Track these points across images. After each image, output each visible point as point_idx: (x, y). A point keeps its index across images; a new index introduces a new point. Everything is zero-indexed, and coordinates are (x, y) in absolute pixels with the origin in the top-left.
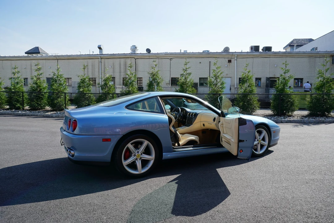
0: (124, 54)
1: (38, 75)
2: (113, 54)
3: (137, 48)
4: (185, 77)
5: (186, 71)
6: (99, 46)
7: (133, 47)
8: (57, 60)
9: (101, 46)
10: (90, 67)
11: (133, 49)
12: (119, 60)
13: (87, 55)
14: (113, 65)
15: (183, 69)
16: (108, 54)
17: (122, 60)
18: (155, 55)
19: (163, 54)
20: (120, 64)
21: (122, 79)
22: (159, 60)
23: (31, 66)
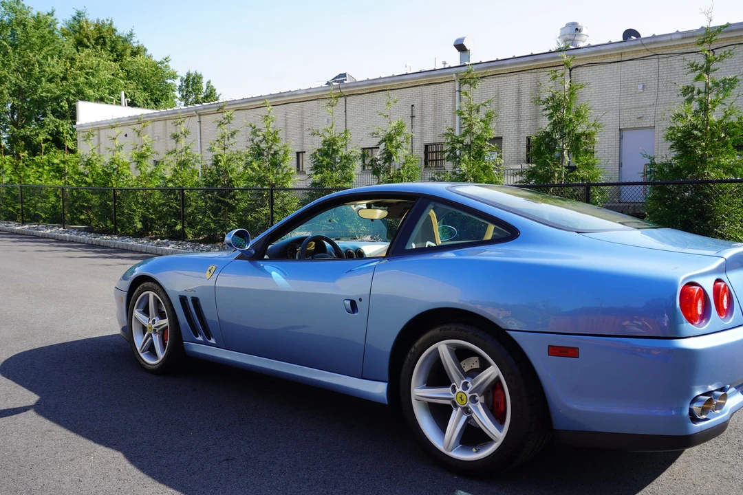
0: (532, 55)
1: (223, 137)
2: (497, 61)
3: (580, 31)
4: (701, 101)
5: (707, 71)
6: (457, 40)
7: (568, 31)
8: (345, 96)
9: (463, 39)
10: (429, 111)
11: (568, 37)
12: (515, 77)
13: (421, 72)
14: (498, 94)
15: (692, 65)
16: (481, 63)
17: (526, 77)
18: (643, 45)
19: (673, 37)
20: (519, 92)
21: (525, 142)
22: (661, 60)
23: (286, 120)
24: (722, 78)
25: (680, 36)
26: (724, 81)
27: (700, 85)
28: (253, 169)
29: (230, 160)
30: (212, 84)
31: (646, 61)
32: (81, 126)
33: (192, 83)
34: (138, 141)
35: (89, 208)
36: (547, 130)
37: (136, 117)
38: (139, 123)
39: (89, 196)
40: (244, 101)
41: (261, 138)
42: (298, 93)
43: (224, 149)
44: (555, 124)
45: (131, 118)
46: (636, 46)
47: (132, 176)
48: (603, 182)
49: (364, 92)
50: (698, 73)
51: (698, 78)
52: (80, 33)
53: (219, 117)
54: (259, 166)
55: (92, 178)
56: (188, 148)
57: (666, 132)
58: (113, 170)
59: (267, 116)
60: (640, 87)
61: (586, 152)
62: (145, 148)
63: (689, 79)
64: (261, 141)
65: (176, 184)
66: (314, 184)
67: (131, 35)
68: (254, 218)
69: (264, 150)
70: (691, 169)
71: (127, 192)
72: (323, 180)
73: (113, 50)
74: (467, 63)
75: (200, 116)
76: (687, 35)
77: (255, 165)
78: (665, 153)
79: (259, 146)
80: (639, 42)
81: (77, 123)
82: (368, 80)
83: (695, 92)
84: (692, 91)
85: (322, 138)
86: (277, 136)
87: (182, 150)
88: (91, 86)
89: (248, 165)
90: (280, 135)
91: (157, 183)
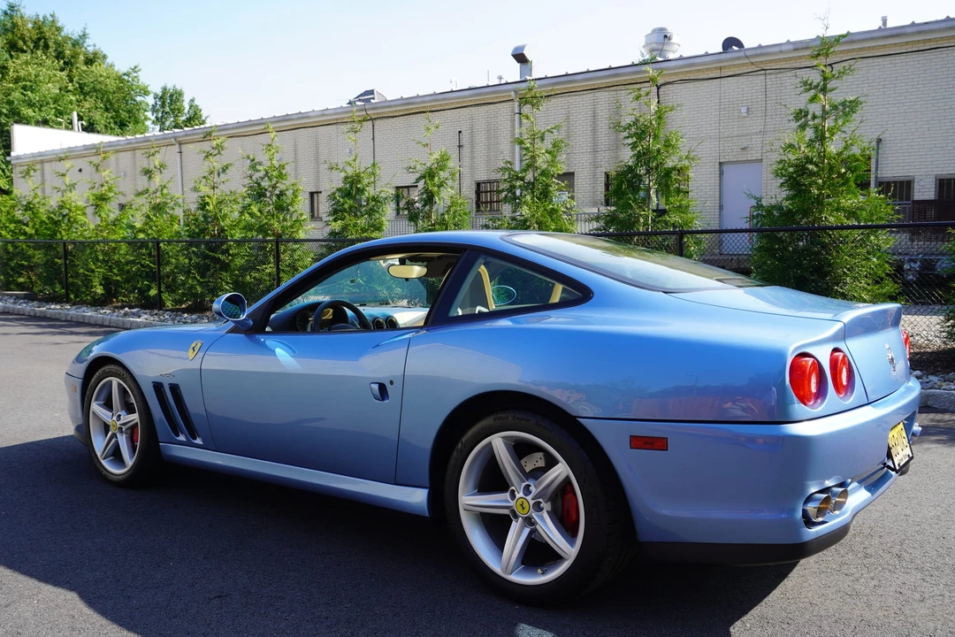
0: (610, 69)
2: (567, 75)
3: (670, 39)
6: (516, 49)
7: (655, 38)
8: (372, 119)
9: (523, 47)
10: (481, 138)
11: (655, 46)
12: (589, 96)
13: (470, 89)
14: (568, 118)
16: (546, 78)
17: (603, 96)
18: (747, 57)
19: (784, 48)
20: (594, 116)
21: (602, 179)
22: (768, 77)
23: (295, 151)
24: (840, 100)
25: (791, 47)
26: (843, 104)
27: (815, 109)
28: (252, 215)
29: (221, 203)
30: (196, 102)
31: (751, 78)
32: (18, 158)
33: (170, 101)
34: (97, 178)
35: (31, 268)
36: (630, 164)
37: (93, 147)
38: (97, 154)
39: (31, 252)
40: (239, 125)
41: (262, 174)
42: (311, 114)
43: (213, 188)
44: (639, 156)
45: (86, 148)
46: (739, 58)
47: (89, 224)
48: (700, 229)
49: (397, 114)
50: (812, 92)
51: (813, 99)
52: (13, 33)
53: (206, 146)
54: (260, 211)
55: (33, 227)
56: (165, 186)
57: (775, 167)
58: (62, 216)
59: (269, 145)
60: (744, 110)
61: (679, 191)
62: (106, 188)
63: (801, 101)
64: (262, 178)
65: (148, 235)
66: (333, 233)
67: (84, 36)
68: (255, 278)
69: (266, 190)
70: (806, 213)
71: (82, 245)
72: (345, 228)
73: (59, 56)
74: (528, 78)
75: (180, 144)
76: (800, 46)
77: (255, 209)
78: (775, 193)
79: (259, 184)
80: (742, 54)
81: (13, 154)
82: (402, 99)
83: (809, 117)
84: (806, 115)
85: (343, 174)
86: (284, 172)
87: (157, 190)
88: (31, 105)
89: (246, 208)
90: (288, 169)
91: (123, 233)
